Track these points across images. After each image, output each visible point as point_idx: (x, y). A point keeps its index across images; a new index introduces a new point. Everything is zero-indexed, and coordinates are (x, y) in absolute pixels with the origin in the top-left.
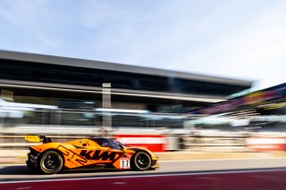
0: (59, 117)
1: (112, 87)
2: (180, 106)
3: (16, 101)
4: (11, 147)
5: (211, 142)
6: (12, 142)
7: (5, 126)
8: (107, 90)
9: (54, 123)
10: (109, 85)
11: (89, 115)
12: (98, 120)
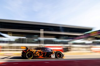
0: (27, 41)
1: (44, 31)
2: (67, 37)
3: (13, 36)
4: (11, 51)
5: (79, 49)
6: (11, 49)
7: (9, 44)
8: (42, 32)
9: (25, 43)
10: (43, 30)
11: (36, 40)
12: (39, 42)
